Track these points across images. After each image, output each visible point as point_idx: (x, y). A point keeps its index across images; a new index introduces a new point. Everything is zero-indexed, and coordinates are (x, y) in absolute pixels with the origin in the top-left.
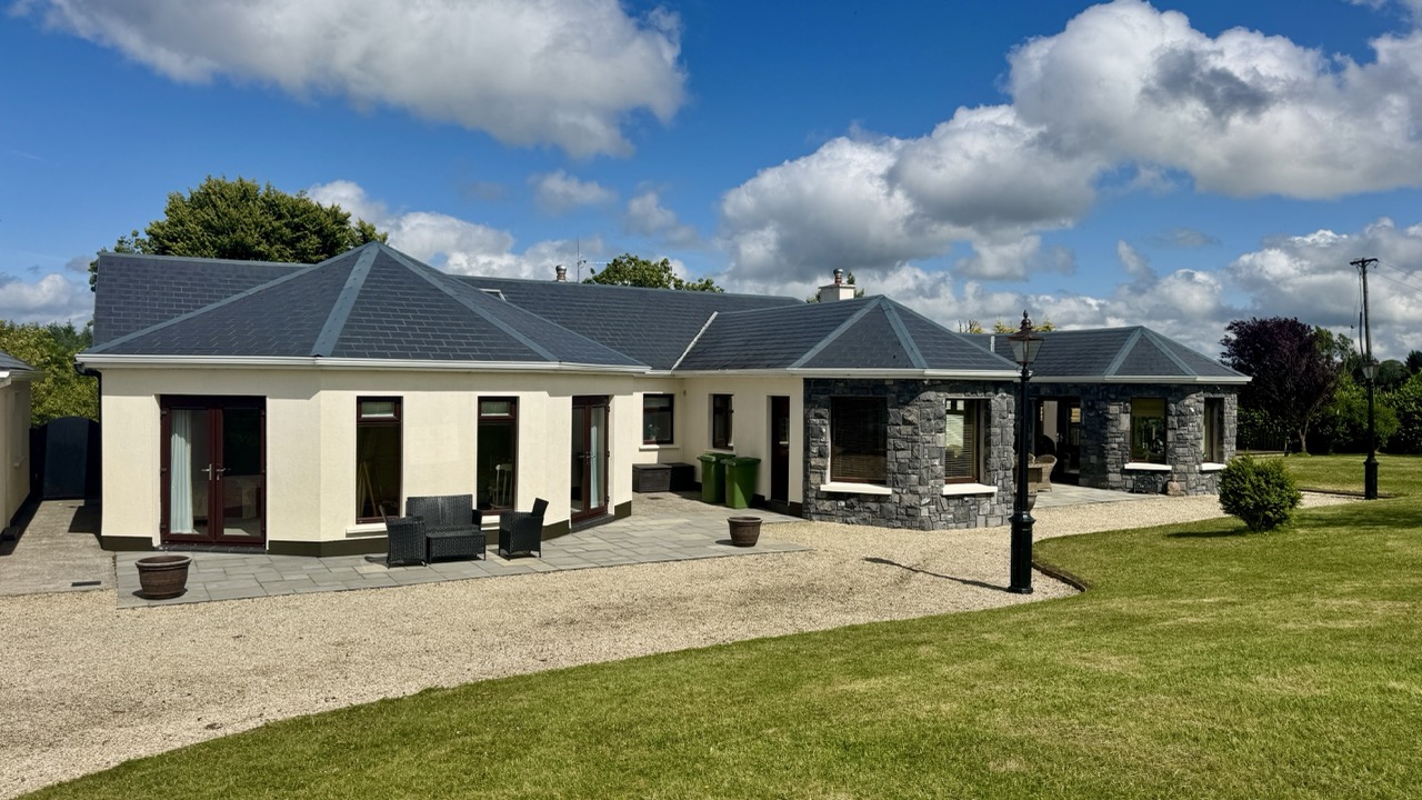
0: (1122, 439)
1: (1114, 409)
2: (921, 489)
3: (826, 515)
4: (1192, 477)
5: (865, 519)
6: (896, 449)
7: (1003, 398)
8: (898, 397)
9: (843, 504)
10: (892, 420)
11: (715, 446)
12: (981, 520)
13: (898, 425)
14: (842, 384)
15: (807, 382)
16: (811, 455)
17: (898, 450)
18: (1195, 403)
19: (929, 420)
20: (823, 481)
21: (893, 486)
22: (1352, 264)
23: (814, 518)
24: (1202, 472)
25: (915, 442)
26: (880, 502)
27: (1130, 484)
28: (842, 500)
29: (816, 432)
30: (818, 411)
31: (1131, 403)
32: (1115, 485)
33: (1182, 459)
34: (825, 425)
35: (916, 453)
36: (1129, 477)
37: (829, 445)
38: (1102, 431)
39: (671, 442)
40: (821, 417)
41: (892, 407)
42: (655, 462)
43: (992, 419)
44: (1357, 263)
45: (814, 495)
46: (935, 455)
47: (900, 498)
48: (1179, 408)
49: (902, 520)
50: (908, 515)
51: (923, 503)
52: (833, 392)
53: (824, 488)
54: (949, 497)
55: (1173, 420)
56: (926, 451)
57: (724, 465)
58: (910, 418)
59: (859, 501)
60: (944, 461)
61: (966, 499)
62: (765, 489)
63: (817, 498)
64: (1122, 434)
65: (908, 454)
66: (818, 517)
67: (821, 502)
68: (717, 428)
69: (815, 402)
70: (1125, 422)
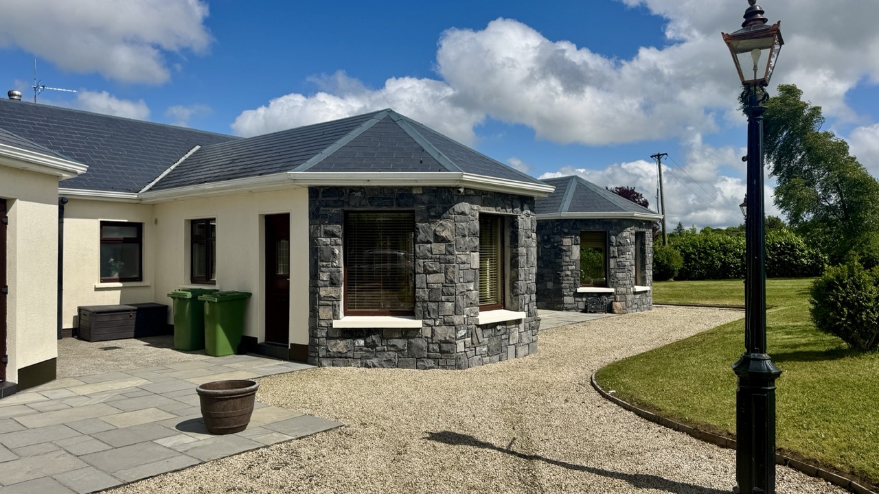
0: (574, 267)
1: (567, 241)
2: (457, 319)
3: (339, 359)
4: (630, 297)
5: (389, 361)
6: (427, 272)
7: (528, 215)
8: (428, 209)
9: (362, 342)
10: (421, 236)
11: (193, 281)
12: (511, 349)
13: (431, 243)
14: (359, 194)
15: (314, 192)
16: (320, 283)
17: (430, 273)
18: (629, 234)
19: (464, 236)
20: (336, 316)
21: (424, 318)
22: (652, 157)
23: (324, 362)
24: (635, 293)
25: (449, 262)
26: (408, 338)
27: (582, 305)
28: (360, 337)
29: (327, 253)
30: (329, 228)
31: (581, 236)
32: (569, 306)
33: (621, 282)
34: (337, 245)
35: (450, 275)
36: (580, 299)
37: (342, 270)
38: (558, 261)
39: (140, 279)
40: (333, 235)
41: (421, 221)
42: (118, 303)
43: (520, 238)
44: (655, 156)
45: (324, 334)
46: (471, 277)
47: (433, 331)
48: (618, 240)
49: (435, 359)
50: (441, 352)
51: (459, 335)
52: (348, 204)
53: (337, 324)
54: (485, 327)
55: (614, 250)
56: (461, 274)
57: (203, 302)
58: (443, 234)
59: (382, 338)
60: (478, 285)
61: (499, 327)
62: (257, 328)
63: (328, 338)
64: (574, 262)
65: (440, 277)
66: (329, 361)
67: (333, 342)
68: (196, 259)
69: (325, 217)
70: (576, 252)
